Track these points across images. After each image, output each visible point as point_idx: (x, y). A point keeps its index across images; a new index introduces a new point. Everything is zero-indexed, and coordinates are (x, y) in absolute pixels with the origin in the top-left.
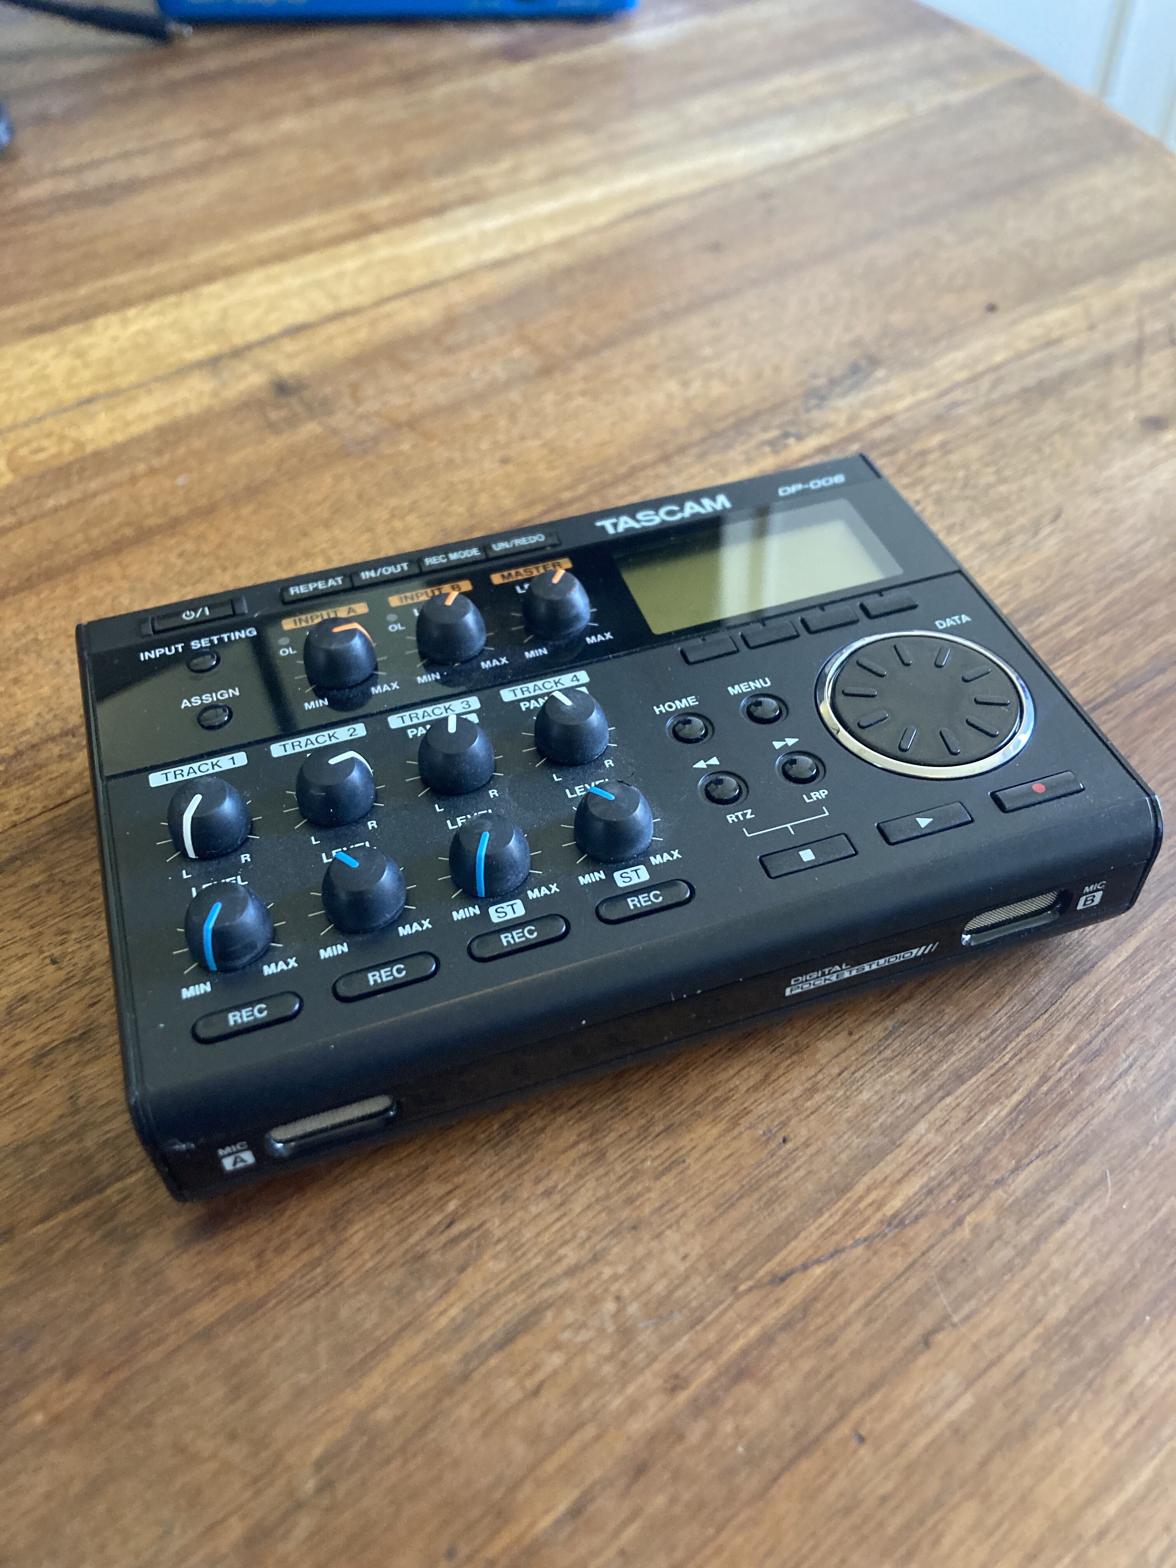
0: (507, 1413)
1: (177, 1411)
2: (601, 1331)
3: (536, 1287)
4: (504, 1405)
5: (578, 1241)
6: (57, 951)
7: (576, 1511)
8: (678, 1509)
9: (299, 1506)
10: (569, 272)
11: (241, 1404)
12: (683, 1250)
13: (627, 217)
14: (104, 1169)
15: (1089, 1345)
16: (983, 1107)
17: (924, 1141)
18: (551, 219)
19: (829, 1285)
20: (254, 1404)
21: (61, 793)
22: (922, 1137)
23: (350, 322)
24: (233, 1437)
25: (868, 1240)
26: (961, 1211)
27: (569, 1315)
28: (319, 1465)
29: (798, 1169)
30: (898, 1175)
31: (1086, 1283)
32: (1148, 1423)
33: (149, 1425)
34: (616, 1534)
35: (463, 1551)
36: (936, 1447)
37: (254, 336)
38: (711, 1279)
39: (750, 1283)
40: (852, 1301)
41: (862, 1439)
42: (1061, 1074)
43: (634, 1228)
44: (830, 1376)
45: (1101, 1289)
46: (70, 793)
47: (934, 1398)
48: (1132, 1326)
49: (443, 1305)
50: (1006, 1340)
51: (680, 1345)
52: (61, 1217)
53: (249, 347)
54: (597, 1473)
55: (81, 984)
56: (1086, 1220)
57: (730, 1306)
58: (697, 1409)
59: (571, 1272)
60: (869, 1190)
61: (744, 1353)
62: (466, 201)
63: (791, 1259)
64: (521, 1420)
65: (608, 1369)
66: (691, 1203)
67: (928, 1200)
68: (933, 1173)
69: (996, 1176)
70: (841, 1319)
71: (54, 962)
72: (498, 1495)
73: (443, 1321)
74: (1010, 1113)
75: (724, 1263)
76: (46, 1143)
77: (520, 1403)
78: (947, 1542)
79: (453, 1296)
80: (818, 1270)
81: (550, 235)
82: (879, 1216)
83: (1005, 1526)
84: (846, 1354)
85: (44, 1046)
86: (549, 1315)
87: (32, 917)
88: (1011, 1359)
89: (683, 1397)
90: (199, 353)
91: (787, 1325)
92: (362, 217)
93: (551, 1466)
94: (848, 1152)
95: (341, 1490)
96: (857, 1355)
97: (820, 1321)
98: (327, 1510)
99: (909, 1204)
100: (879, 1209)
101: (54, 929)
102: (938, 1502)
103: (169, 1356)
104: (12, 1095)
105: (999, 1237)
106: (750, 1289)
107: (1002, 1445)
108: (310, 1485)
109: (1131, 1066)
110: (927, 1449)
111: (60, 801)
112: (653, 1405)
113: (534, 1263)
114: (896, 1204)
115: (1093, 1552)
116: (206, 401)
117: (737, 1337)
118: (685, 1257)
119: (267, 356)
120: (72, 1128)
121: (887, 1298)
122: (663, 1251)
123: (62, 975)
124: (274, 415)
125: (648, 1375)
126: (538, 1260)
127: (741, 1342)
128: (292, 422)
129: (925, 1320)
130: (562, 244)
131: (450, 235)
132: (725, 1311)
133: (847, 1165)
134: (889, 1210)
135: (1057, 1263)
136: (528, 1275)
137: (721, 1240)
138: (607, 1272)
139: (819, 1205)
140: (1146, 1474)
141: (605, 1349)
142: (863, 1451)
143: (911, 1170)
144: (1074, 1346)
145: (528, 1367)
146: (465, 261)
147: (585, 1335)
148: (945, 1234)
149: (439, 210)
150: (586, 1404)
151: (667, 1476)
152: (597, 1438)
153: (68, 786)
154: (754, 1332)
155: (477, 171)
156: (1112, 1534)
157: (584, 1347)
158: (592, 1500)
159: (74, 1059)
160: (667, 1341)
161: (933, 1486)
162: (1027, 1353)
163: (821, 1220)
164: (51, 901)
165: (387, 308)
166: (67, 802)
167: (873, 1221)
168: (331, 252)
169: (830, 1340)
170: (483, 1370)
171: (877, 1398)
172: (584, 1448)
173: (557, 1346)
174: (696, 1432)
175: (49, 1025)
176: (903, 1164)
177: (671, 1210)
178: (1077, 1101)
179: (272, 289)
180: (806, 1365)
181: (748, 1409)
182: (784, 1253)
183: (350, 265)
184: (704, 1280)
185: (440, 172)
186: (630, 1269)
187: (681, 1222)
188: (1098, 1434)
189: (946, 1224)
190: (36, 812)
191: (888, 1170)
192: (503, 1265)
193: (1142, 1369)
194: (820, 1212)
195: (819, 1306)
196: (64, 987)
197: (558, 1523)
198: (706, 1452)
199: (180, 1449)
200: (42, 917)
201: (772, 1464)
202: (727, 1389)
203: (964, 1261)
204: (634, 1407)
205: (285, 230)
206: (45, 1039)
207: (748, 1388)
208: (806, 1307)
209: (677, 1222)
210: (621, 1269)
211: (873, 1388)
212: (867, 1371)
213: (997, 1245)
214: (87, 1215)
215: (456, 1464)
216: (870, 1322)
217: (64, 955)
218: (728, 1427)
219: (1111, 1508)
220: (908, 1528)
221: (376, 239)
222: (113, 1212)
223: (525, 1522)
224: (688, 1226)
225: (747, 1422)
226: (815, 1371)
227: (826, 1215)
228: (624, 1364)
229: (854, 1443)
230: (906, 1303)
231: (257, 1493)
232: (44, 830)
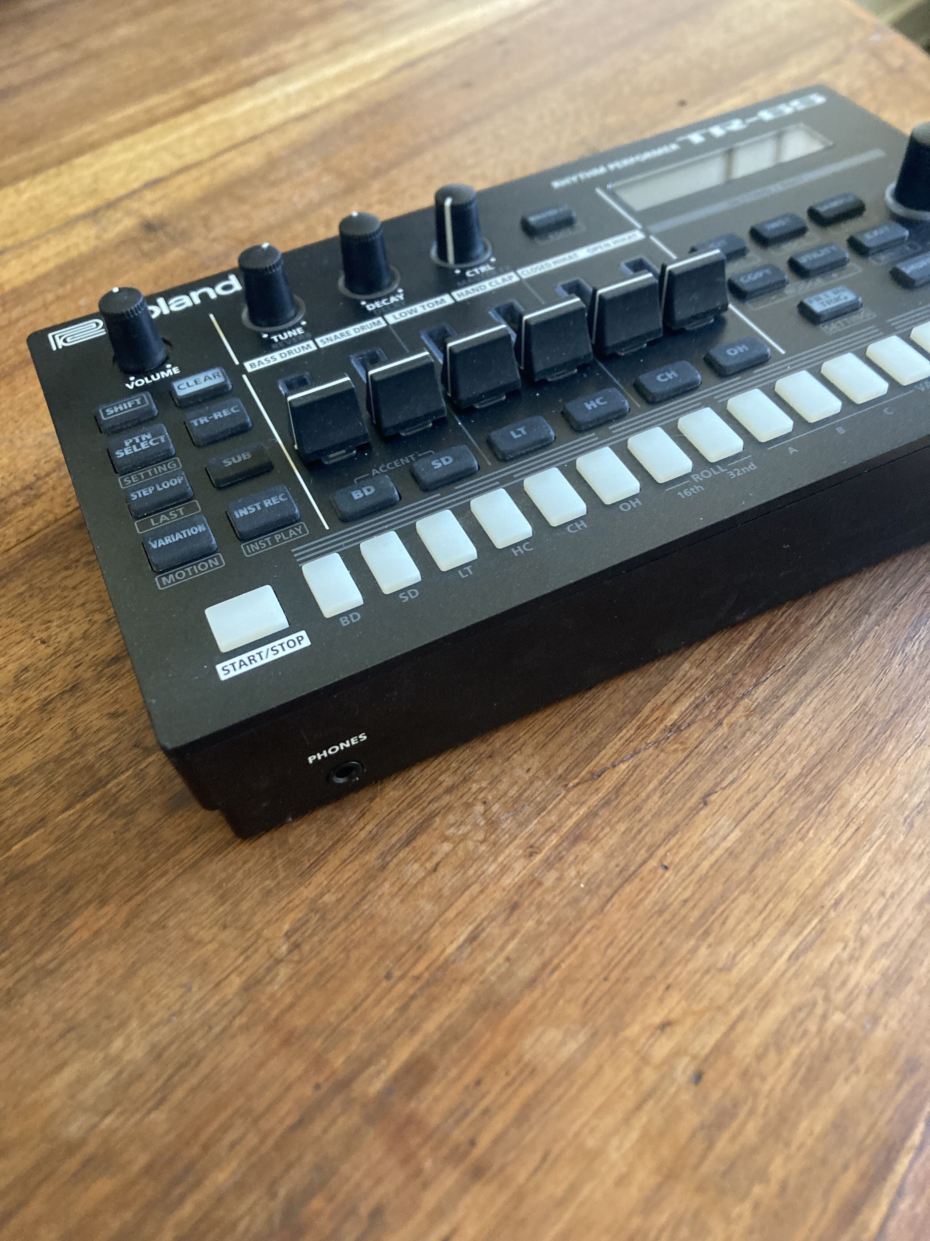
0: (416, 886)
1: (182, 916)
2: (476, 825)
3: (426, 804)
4: (413, 881)
5: (452, 770)
6: (44, 635)
7: (472, 938)
8: (542, 928)
9: (278, 962)
10: (358, 116)
11: (227, 906)
12: (526, 767)
13: (398, 70)
14: (104, 772)
15: (818, 787)
16: (729, 647)
17: (689, 674)
18: (339, 79)
19: (632, 775)
20: (237, 904)
21: (28, 529)
22: (687, 672)
23: (194, 173)
24: (225, 927)
25: (657, 743)
26: (721, 716)
27: (451, 818)
28: (288, 935)
29: (601, 703)
30: (673, 698)
31: (812, 750)
32: (863, 830)
33: (164, 927)
34: (502, 948)
35: (397, 974)
36: (717, 866)
37: (122, 192)
38: (548, 782)
39: (576, 781)
40: (650, 782)
41: (666, 868)
42: (782, 619)
43: (490, 756)
44: (639, 831)
45: (823, 752)
46: (35, 528)
47: (713, 836)
48: (847, 772)
49: (361, 824)
50: (760, 792)
51: (531, 827)
52: (78, 806)
53: (119, 200)
54: (484, 914)
55: (66, 654)
56: (809, 710)
57: (564, 797)
58: (548, 864)
59: (449, 790)
60: (653, 711)
61: (577, 824)
62: (272, 72)
63: (603, 761)
64: (426, 889)
65: (483, 848)
66: (528, 736)
67: (697, 712)
68: (697, 695)
69: (742, 691)
70: (643, 795)
71: (43, 642)
72: (416, 937)
73: (363, 834)
74: (749, 649)
75: (556, 770)
76: (59, 761)
77: (424, 878)
78: (731, 922)
79: (368, 816)
80: (623, 766)
81: (340, 91)
82: (662, 726)
83: (771, 906)
84: (649, 817)
85: (46, 699)
86: (438, 820)
87: (21, 616)
88: (765, 803)
89: (538, 858)
90: (81, 209)
91: (606, 803)
92: (192, 93)
93: (451, 914)
94: (635, 689)
95: (306, 948)
96: (658, 815)
97: (628, 798)
98: (299, 962)
99: (682, 715)
100: (662, 721)
101: (40, 620)
102: (723, 898)
103: (171, 883)
104: (28, 734)
105: (749, 730)
106: (578, 784)
107: (764, 856)
108: (284, 948)
109: (832, 608)
110: (712, 866)
111: (28, 535)
112: (518, 866)
113: (423, 788)
114: (674, 716)
115: (832, 914)
116: (93, 243)
117: (571, 816)
118: (528, 770)
119: (135, 205)
120: (77, 748)
121: (673, 778)
122: (513, 768)
123: (50, 650)
124: (146, 247)
125: (512, 847)
126: (425, 786)
127: (574, 819)
128: (161, 250)
129: (703, 787)
130: (349, 96)
131: (261, 100)
132: (561, 800)
133: (635, 697)
134: (668, 722)
135: (790, 740)
136: (419, 797)
137: (552, 756)
138: (475, 787)
139: (619, 725)
140: (864, 861)
141: (480, 836)
142: (667, 875)
143: (682, 694)
144: (807, 789)
145: (427, 855)
146: (276, 118)
147: (463, 830)
148: (710, 732)
149: (251, 81)
150: (471, 872)
151: (533, 908)
152: (482, 891)
153: (33, 523)
154: (583, 811)
155: (275, 49)
156: (845, 902)
157: (464, 838)
158: (483, 930)
159: (70, 704)
160: (522, 825)
161: (718, 889)
162: (775, 799)
163: (621, 735)
164: (35, 603)
165: (221, 160)
166: (34, 535)
167: (658, 731)
168: (172, 122)
169: (638, 809)
170: (395, 861)
171: (673, 842)
172: (473, 899)
173: (446, 839)
174: (550, 878)
175: (46, 685)
176: (675, 691)
177: (515, 742)
178: (795, 635)
179: (129, 155)
180: (622, 827)
181: (584, 860)
182: (598, 759)
183: (188, 130)
184: (544, 783)
185: (248, 53)
186: (490, 783)
187: (523, 749)
188: (829, 841)
189: (711, 725)
190: (12, 544)
191: (664, 697)
192: (401, 792)
193: (855, 797)
194: (620, 729)
195: (626, 789)
196: (53, 658)
197: (460, 948)
198: (558, 890)
199: (188, 939)
200: (29, 613)
201: (606, 891)
202: (568, 850)
203: (726, 747)
204: (505, 869)
205: (132, 110)
206: (45, 694)
207: (583, 847)
208: (617, 790)
209: (520, 749)
210: (484, 784)
211: (671, 834)
212: (665, 825)
213: (748, 734)
214: (95, 803)
215: (385, 921)
216: (663, 794)
217: (50, 637)
218: (572, 873)
219: (842, 886)
220: (704, 916)
221: (203, 109)
222: (115, 798)
223: (437, 950)
224: (528, 750)
225: (585, 868)
226: (629, 830)
227: (624, 731)
228: (494, 844)
229: (660, 871)
230: (688, 779)
231: (247, 959)
232: (20, 555)
